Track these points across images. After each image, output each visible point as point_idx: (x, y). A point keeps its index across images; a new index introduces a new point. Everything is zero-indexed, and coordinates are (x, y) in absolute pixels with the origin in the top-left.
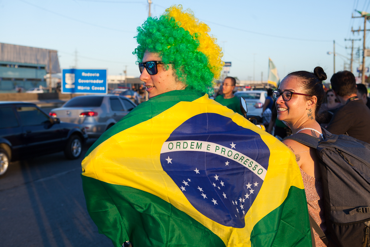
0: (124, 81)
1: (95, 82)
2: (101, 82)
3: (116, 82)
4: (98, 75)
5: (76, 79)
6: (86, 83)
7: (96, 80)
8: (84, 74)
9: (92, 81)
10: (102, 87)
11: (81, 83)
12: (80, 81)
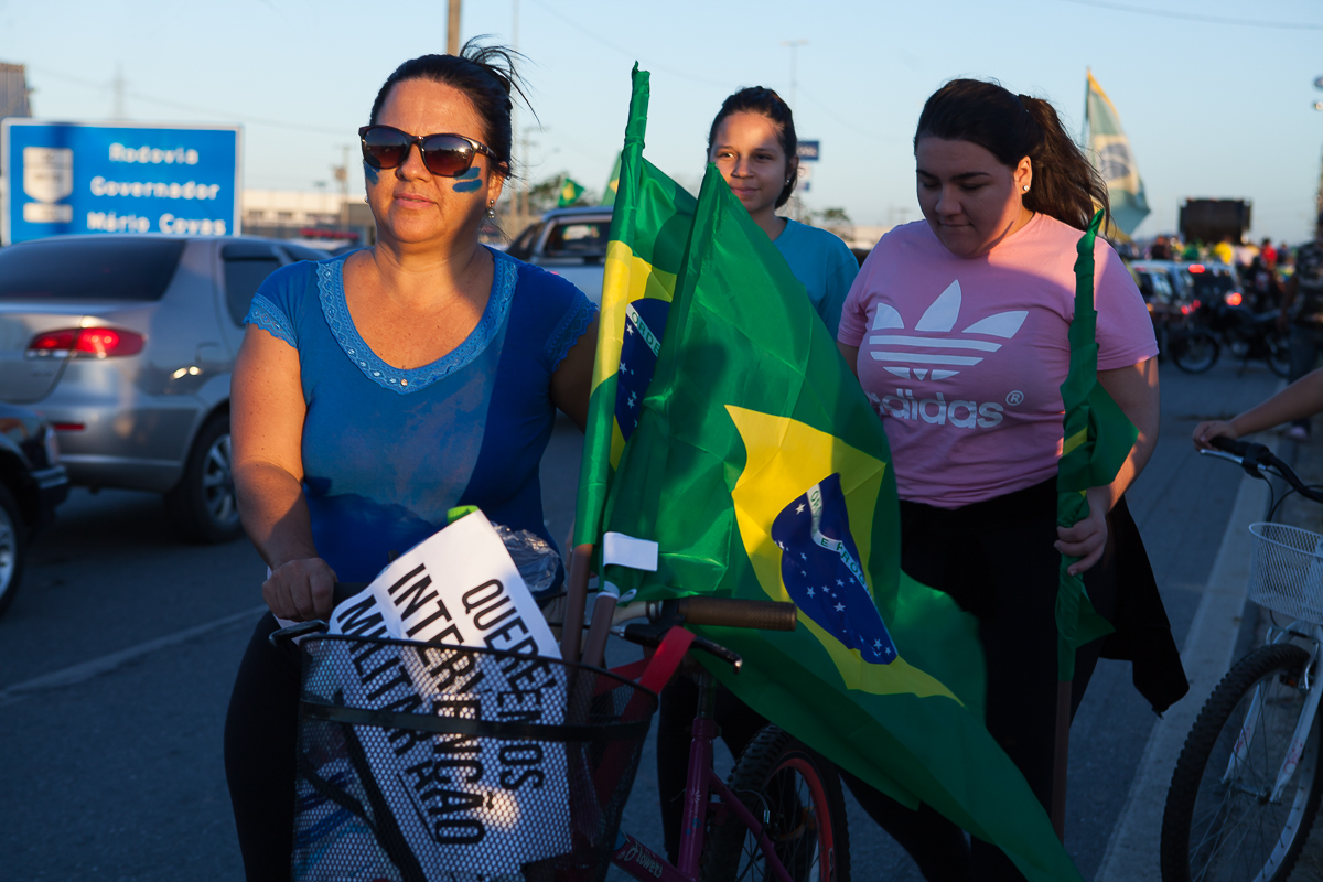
0: (337, 217)
1: (175, 191)
2: (207, 192)
3: (300, 220)
4: (192, 157)
5: (81, 174)
6: (130, 196)
7: (182, 183)
8: (118, 152)
9: (161, 190)
10: (213, 218)
11: (105, 197)
12: (99, 187)
